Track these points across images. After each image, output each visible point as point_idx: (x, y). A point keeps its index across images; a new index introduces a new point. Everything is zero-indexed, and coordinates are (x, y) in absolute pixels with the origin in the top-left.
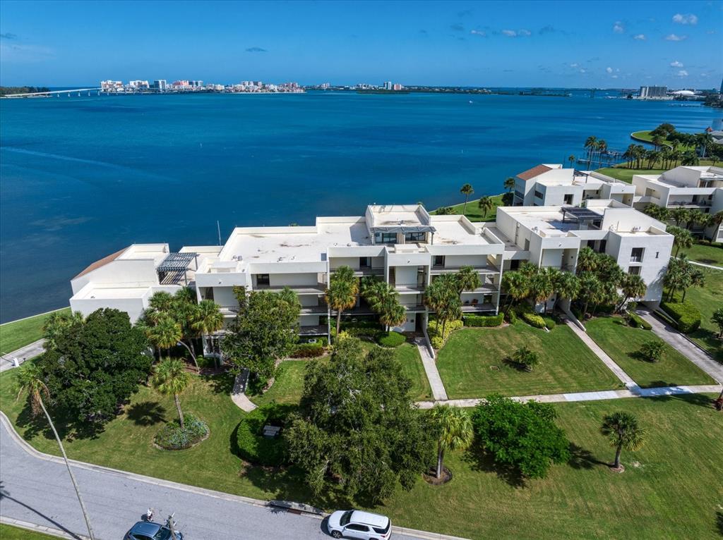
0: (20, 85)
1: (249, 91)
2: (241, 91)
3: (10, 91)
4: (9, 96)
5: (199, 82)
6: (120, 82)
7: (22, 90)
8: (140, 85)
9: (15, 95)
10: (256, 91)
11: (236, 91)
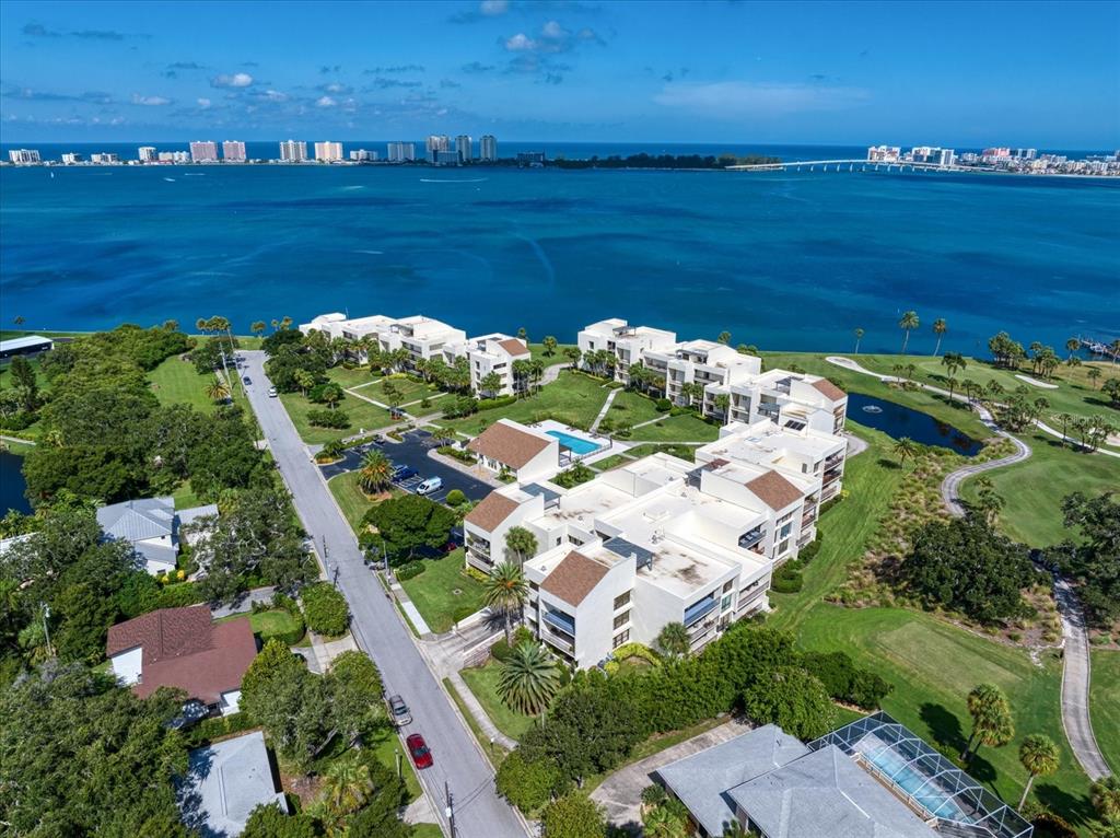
7: (745, 162)
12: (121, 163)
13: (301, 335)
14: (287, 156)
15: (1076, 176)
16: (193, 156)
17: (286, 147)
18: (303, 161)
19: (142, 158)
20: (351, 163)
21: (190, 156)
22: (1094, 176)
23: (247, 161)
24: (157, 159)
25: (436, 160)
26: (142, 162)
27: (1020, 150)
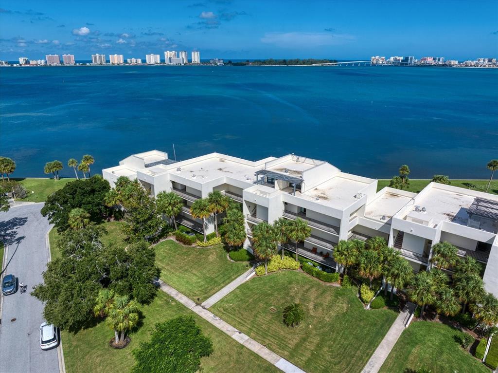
0: (322, 58)
1: (477, 66)
2: (471, 66)
3: (316, 62)
4: (314, 65)
5: (441, 58)
6: (383, 58)
7: (322, 62)
8: (396, 60)
9: (318, 64)
10: (484, 66)
11: (467, 66)
12: (10, 65)
13: (105, 186)
14: (96, 61)
15: (473, 67)
16: (48, 62)
17: (95, 58)
18: (104, 64)
19: (21, 63)
20: (128, 64)
21: (46, 62)
22: (482, 67)
23: (75, 64)
24: (29, 63)
25: (170, 62)
26: (21, 65)
27: (437, 58)
